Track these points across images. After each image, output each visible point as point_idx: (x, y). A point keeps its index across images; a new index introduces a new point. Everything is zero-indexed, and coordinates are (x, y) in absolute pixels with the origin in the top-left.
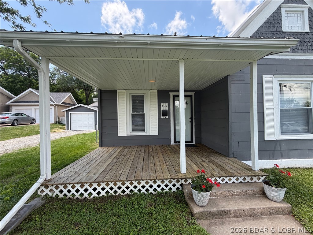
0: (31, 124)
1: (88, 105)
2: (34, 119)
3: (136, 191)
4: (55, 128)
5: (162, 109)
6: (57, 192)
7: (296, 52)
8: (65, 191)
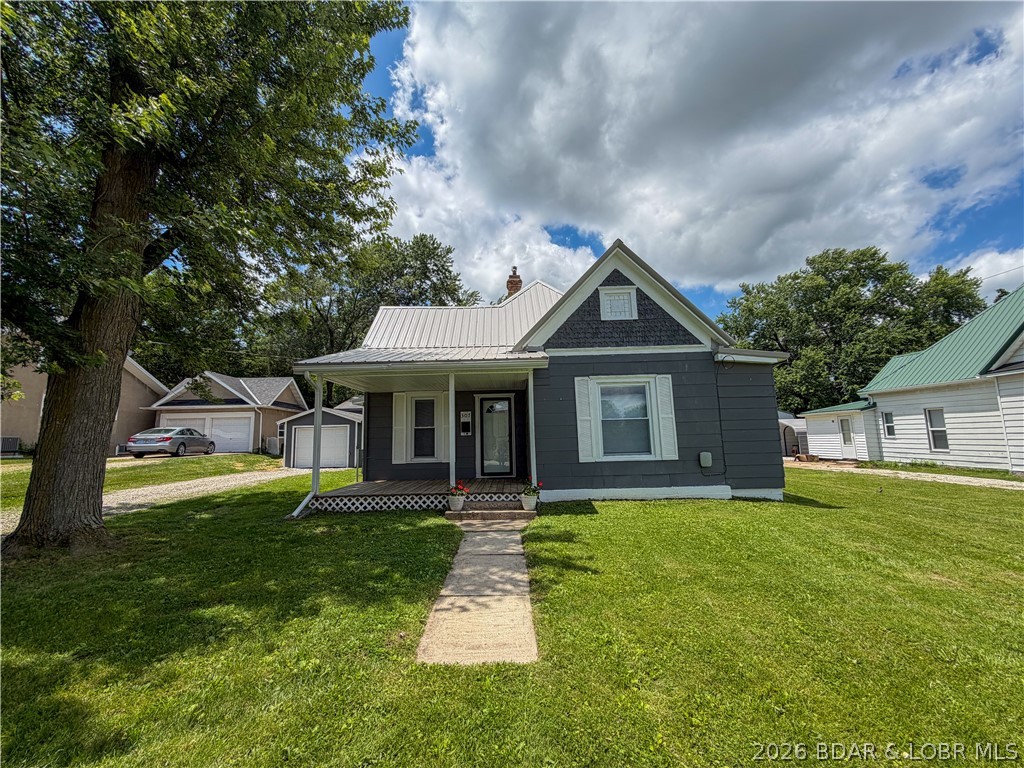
0: (207, 453)
1: (332, 407)
2: (212, 443)
3: (401, 507)
4: (260, 462)
5: (462, 420)
6: (326, 505)
7: (621, 346)
8: (334, 505)
